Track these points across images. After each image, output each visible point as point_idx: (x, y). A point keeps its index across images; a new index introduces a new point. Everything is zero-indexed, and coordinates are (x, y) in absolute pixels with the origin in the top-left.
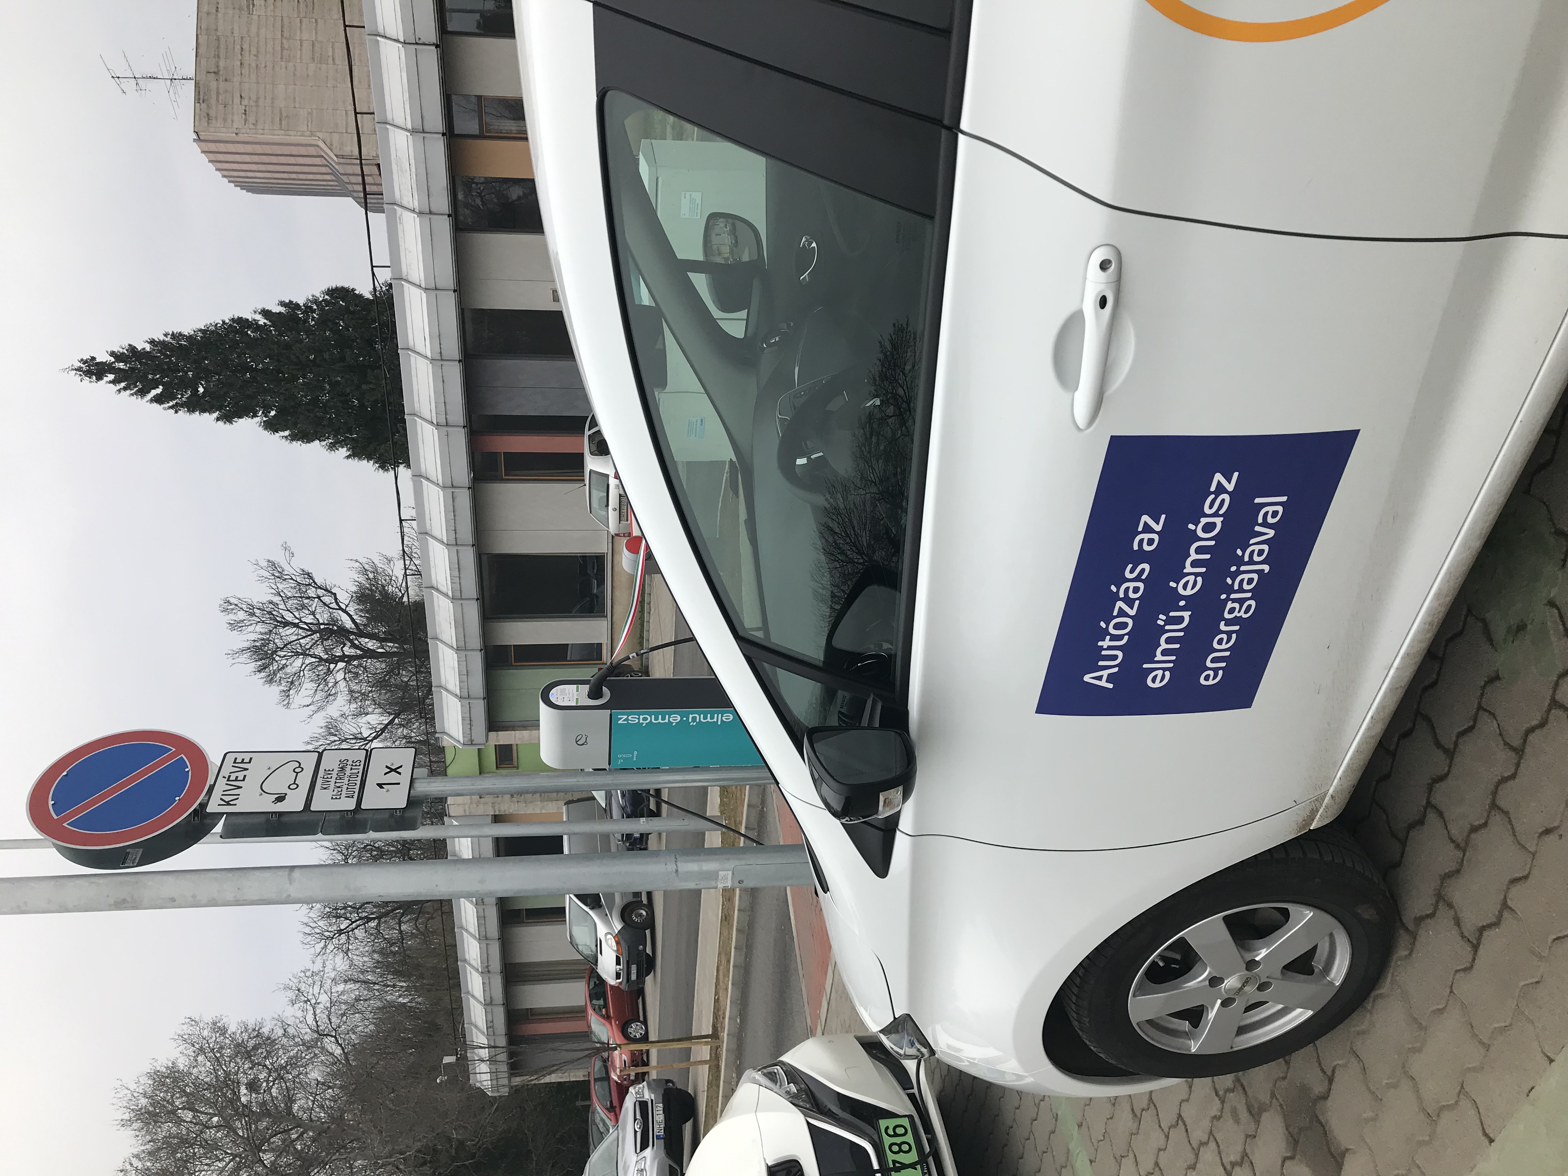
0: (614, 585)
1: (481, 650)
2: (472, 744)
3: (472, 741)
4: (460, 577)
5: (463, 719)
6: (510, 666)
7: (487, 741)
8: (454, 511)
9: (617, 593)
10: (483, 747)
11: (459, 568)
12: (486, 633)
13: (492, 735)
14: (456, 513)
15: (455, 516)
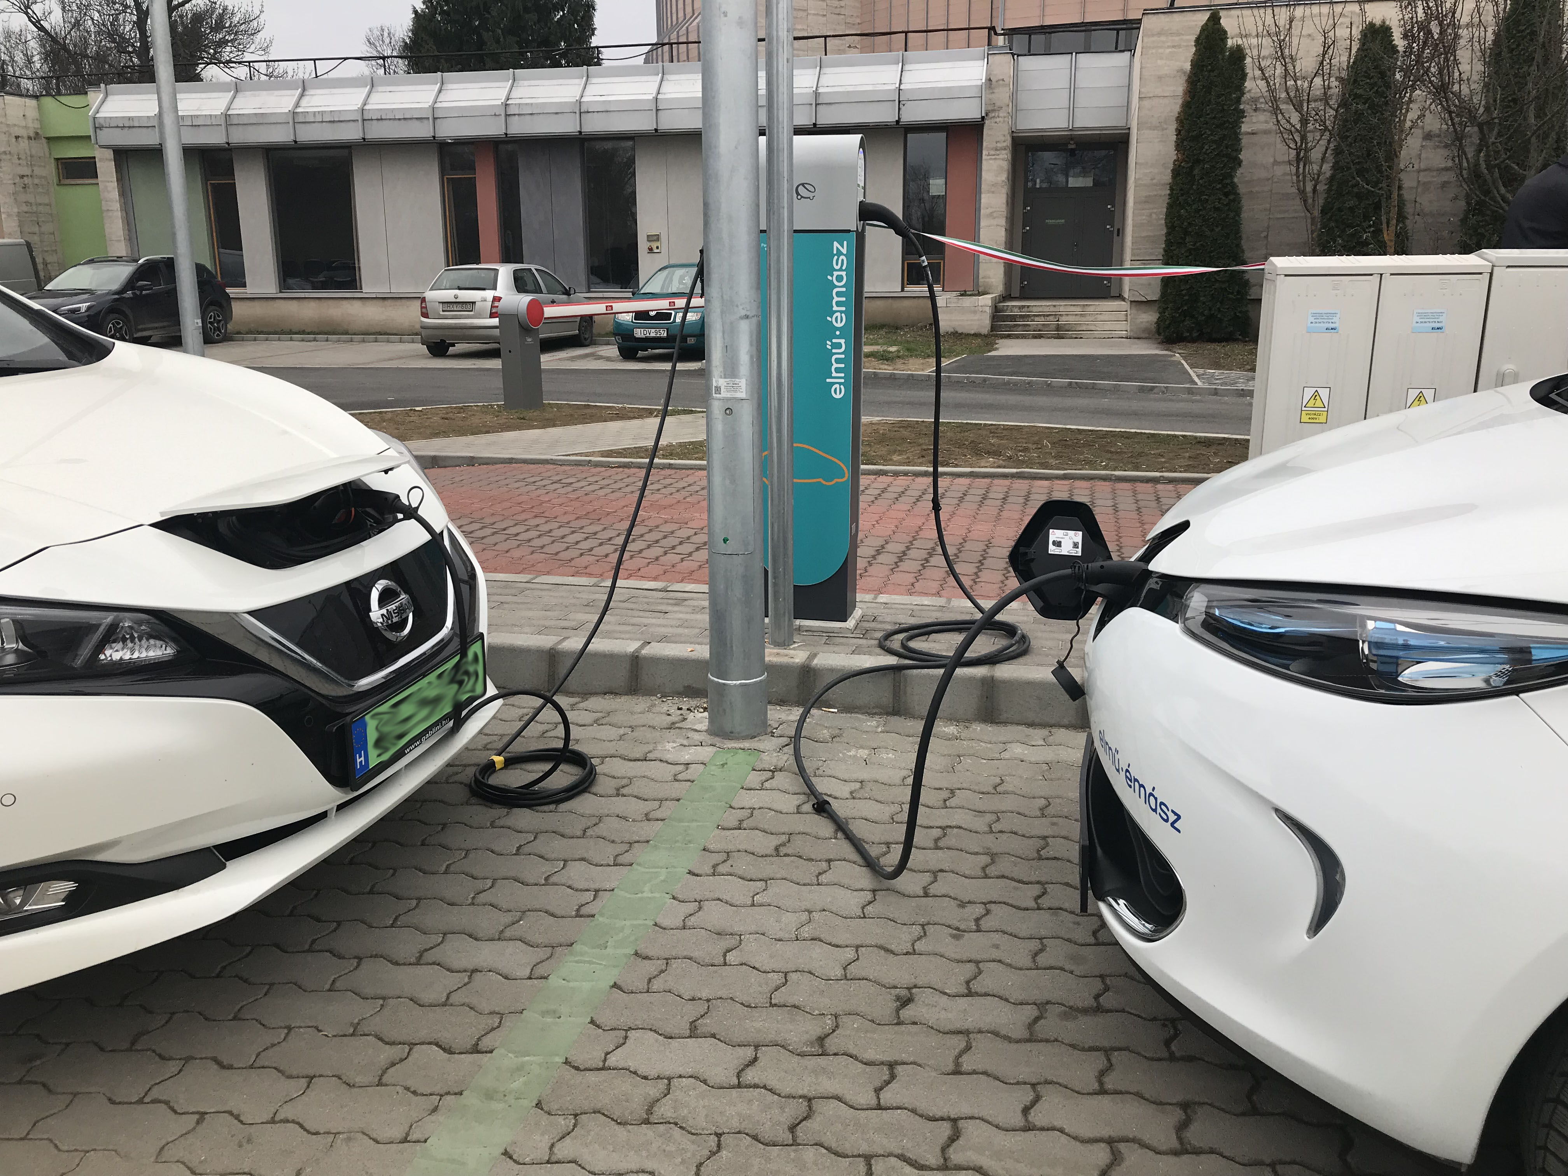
0: (323, 300)
1: (228, 143)
2: (96, 128)
3: (101, 128)
4: (322, 122)
5: (130, 118)
6: (205, 180)
7: (101, 147)
8: (405, 119)
9: (313, 304)
10: (93, 142)
11: (333, 122)
12: (249, 151)
13: (110, 154)
14: (402, 121)
15: (399, 119)
